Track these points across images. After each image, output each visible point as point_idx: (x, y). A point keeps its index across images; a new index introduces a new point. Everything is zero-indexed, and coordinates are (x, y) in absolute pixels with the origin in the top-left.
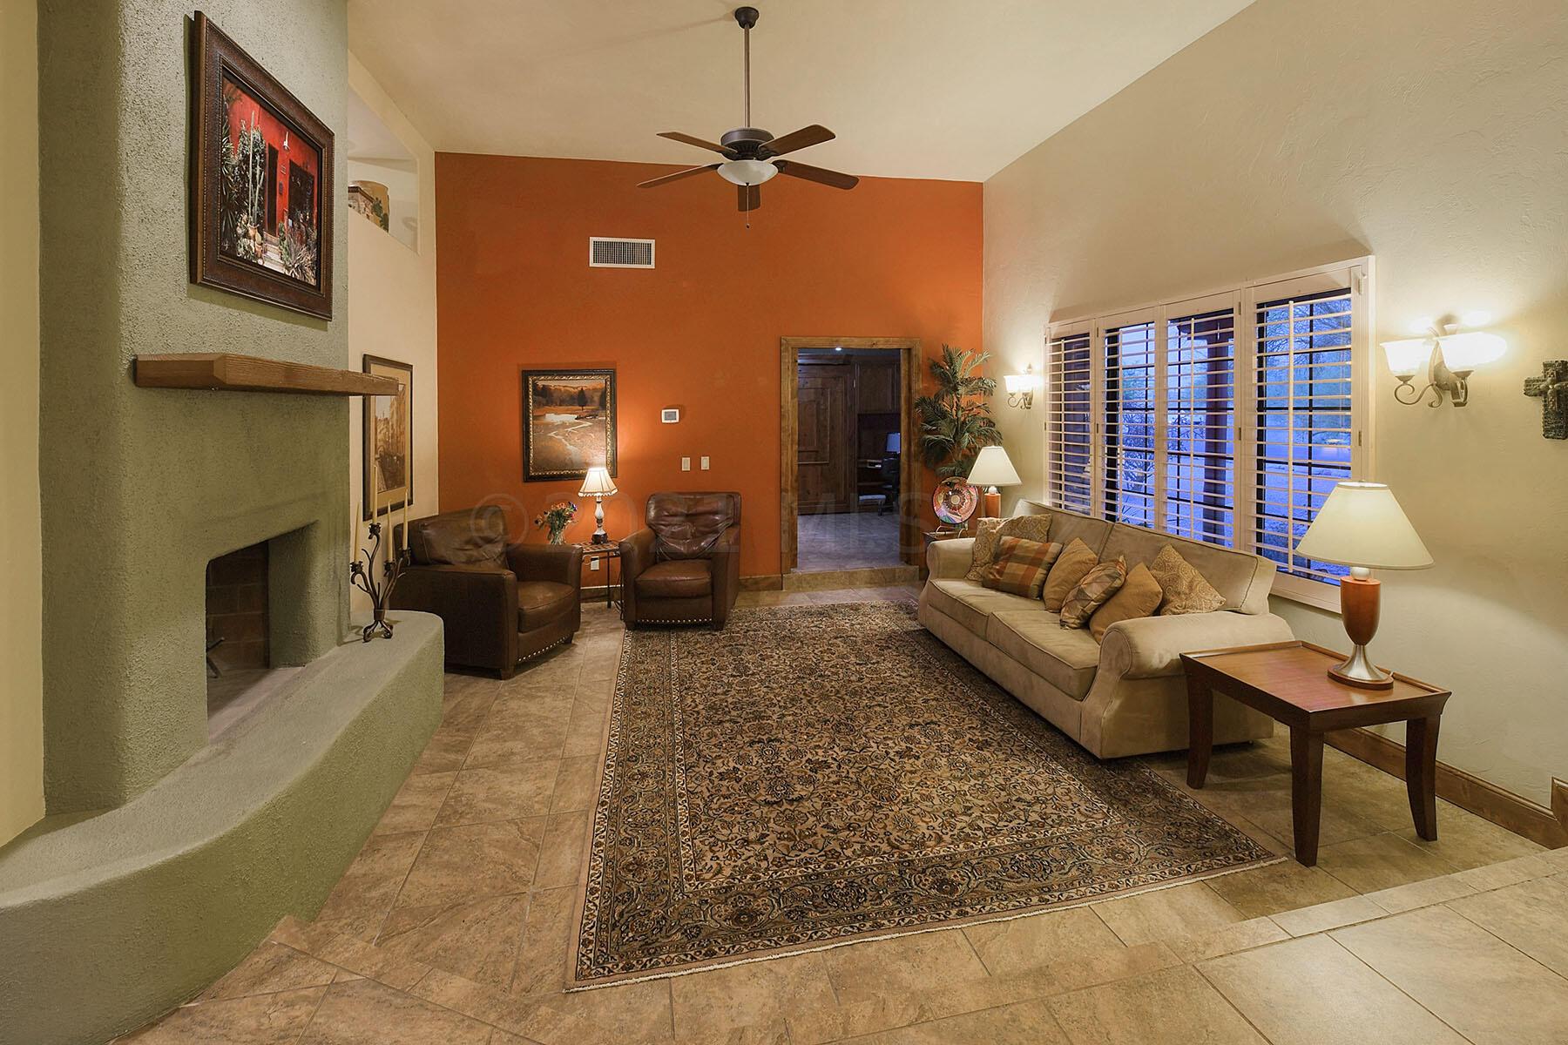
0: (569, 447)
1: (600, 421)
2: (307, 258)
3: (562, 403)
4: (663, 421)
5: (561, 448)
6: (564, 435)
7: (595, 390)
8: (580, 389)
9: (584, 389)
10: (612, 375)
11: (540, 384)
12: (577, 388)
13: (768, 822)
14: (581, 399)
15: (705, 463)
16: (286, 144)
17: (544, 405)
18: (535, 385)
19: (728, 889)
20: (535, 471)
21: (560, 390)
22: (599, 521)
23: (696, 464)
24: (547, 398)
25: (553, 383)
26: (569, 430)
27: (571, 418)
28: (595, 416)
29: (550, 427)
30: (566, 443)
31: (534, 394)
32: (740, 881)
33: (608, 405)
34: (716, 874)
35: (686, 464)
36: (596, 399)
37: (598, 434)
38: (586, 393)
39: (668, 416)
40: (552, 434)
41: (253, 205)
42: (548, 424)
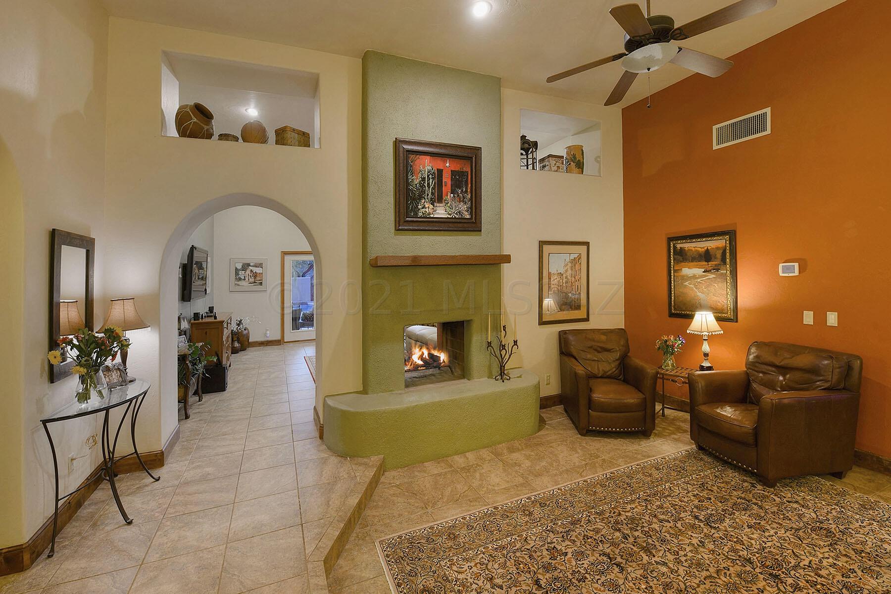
0: (699, 294)
1: (722, 274)
2: (463, 207)
3: (693, 259)
4: (781, 274)
5: (693, 295)
6: (694, 284)
7: (718, 248)
8: (706, 248)
9: (709, 248)
10: (731, 234)
11: (679, 246)
12: (703, 248)
13: (516, 586)
14: (707, 256)
15: (832, 319)
16: (448, 165)
17: (681, 262)
18: (675, 247)
19: (447, 580)
20: (675, 309)
21: (692, 250)
22: (706, 355)
23: (820, 319)
24: (682, 256)
25: (688, 246)
26: (699, 280)
27: (699, 271)
28: (718, 270)
29: (686, 278)
30: (696, 290)
31: (674, 254)
32: (455, 585)
33: (728, 260)
34: (457, 572)
35: (808, 318)
36: (719, 255)
37: (720, 285)
38: (710, 251)
39: (785, 270)
40: (686, 283)
41: (428, 195)
42: (683, 276)
